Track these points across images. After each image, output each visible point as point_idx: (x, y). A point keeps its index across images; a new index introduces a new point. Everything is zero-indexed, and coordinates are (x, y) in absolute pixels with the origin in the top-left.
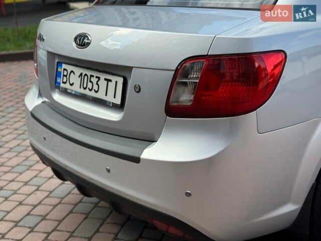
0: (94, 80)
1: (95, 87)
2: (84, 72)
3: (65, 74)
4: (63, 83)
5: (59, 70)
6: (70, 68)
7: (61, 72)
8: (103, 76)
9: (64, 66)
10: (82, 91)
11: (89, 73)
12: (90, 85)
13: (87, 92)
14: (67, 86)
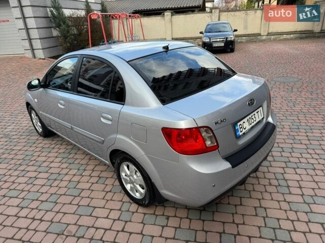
0: (253, 117)
1: (255, 119)
2: (248, 118)
3: (241, 126)
4: (241, 132)
5: (237, 128)
6: (241, 123)
7: (238, 129)
8: (255, 112)
9: (239, 124)
10: (251, 126)
11: (250, 116)
12: (252, 121)
13: (253, 124)
14: (244, 131)
